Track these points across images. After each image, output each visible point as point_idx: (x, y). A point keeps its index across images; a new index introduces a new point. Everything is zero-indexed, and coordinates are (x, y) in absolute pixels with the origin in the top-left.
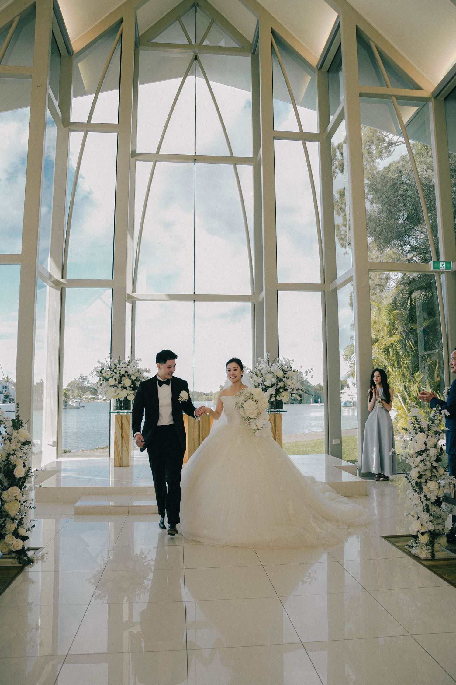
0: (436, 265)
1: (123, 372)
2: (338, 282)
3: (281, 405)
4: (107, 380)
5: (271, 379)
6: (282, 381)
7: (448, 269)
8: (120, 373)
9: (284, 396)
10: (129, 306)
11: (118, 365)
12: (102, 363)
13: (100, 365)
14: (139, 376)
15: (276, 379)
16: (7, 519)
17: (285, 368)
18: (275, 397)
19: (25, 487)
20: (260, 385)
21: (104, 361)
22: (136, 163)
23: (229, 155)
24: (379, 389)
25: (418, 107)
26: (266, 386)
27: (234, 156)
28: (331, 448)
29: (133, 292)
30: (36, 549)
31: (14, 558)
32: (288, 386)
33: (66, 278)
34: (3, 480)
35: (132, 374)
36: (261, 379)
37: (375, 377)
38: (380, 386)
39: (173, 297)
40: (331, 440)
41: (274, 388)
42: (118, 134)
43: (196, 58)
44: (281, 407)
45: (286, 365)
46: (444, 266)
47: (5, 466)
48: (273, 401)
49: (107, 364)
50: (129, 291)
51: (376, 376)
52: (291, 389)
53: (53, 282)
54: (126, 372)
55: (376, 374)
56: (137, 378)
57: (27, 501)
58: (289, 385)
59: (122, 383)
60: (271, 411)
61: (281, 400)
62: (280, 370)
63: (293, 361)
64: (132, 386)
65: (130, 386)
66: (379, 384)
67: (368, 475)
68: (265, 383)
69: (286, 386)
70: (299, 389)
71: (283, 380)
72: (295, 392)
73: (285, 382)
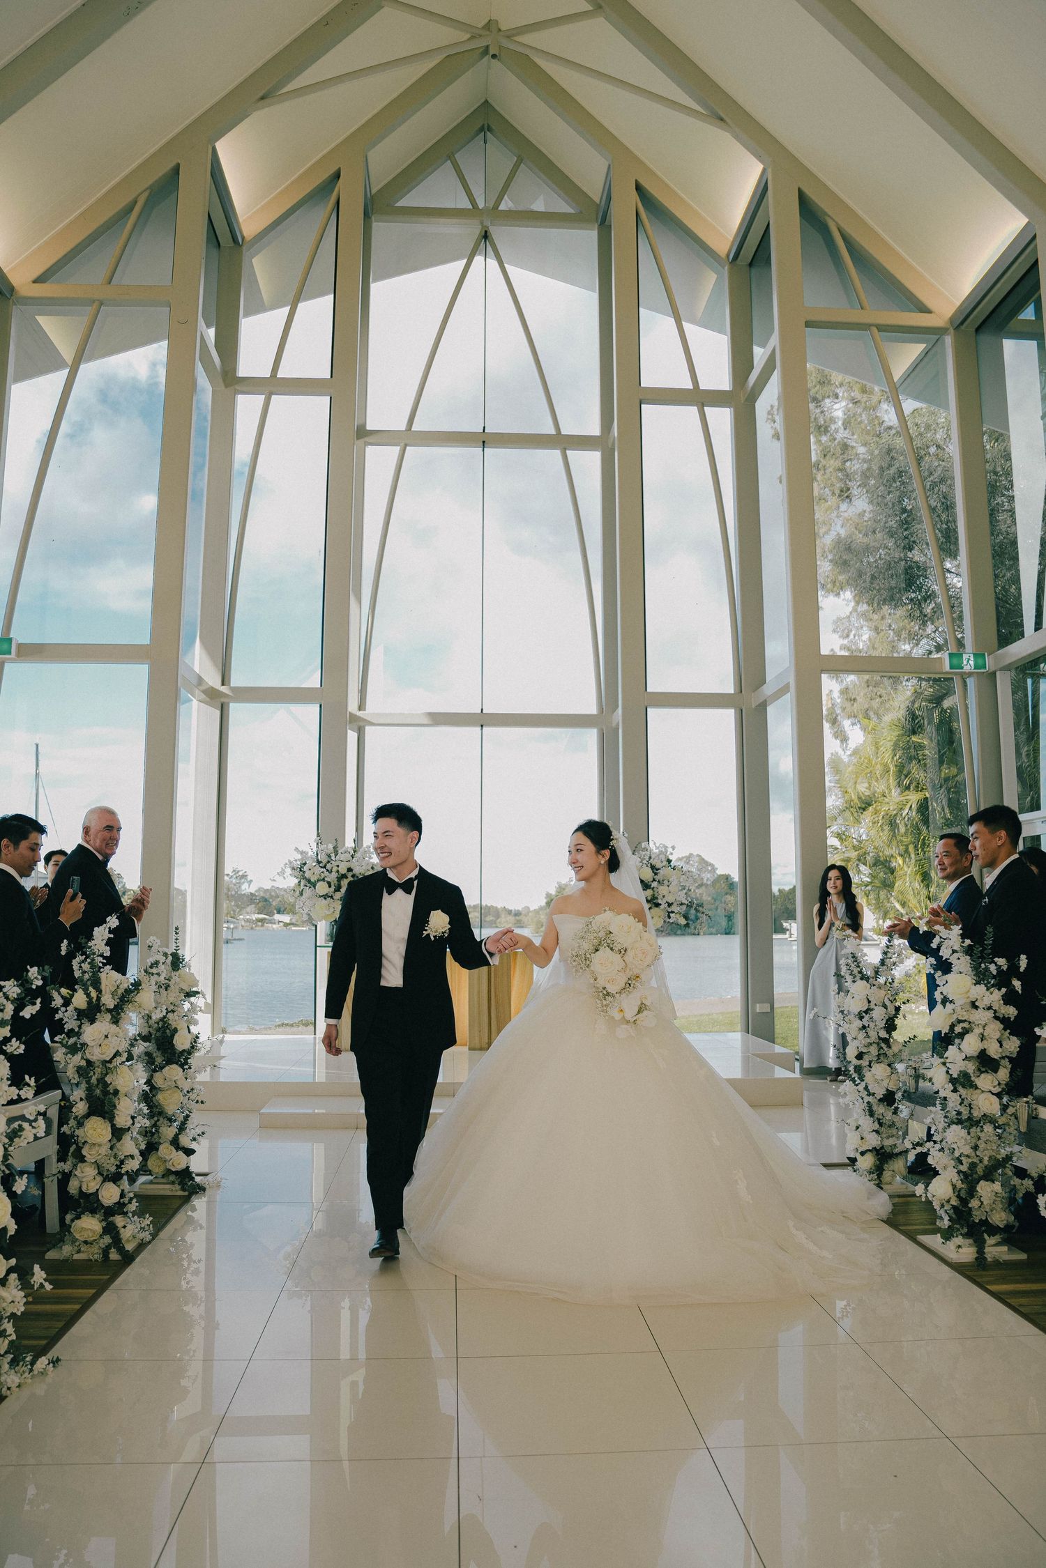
0: (955, 661)
1: (343, 870)
2: (768, 689)
4: (314, 885)
7: (980, 669)
8: (338, 871)
10: (352, 736)
11: (333, 855)
12: (302, 853)
13: (299, 857)
16: (161, 1119)
17: (656, 861)
19: (190, 1068)
21: (307, 849)
22: (365, 449)
23: (553, 432)
24: (837, 904)
25: (925, 345)
27: (563, 433)
29: (360, 709)
30: (205, 1175)
31: (173, 1183)
32: (661, 898)
33: (229, 684)
34: (155, 1055)
37: (830, 879)
38: (839, 896)
39: (439, 719)
40: (752, 1006)
42: (331, 398)
43: (486, 236)
45: (659, 856)
46: (972, 663)
47: (158, 1030)
49: (311, 853)
50: (353, 706)
51: (833, 879)
52: (667, 905)
53: (204, 692)
54: (350, 870)
55: (833, 874)
57: (192, 1089)
58: (664, 896)
62: (646, 867)
63: (673, 850)
66: (838, 894)
67: (820, 1071)
69: (657, 898)
70: (682, 904)
71: (651, 885)
72: (675, 908)
73: (655, 889)
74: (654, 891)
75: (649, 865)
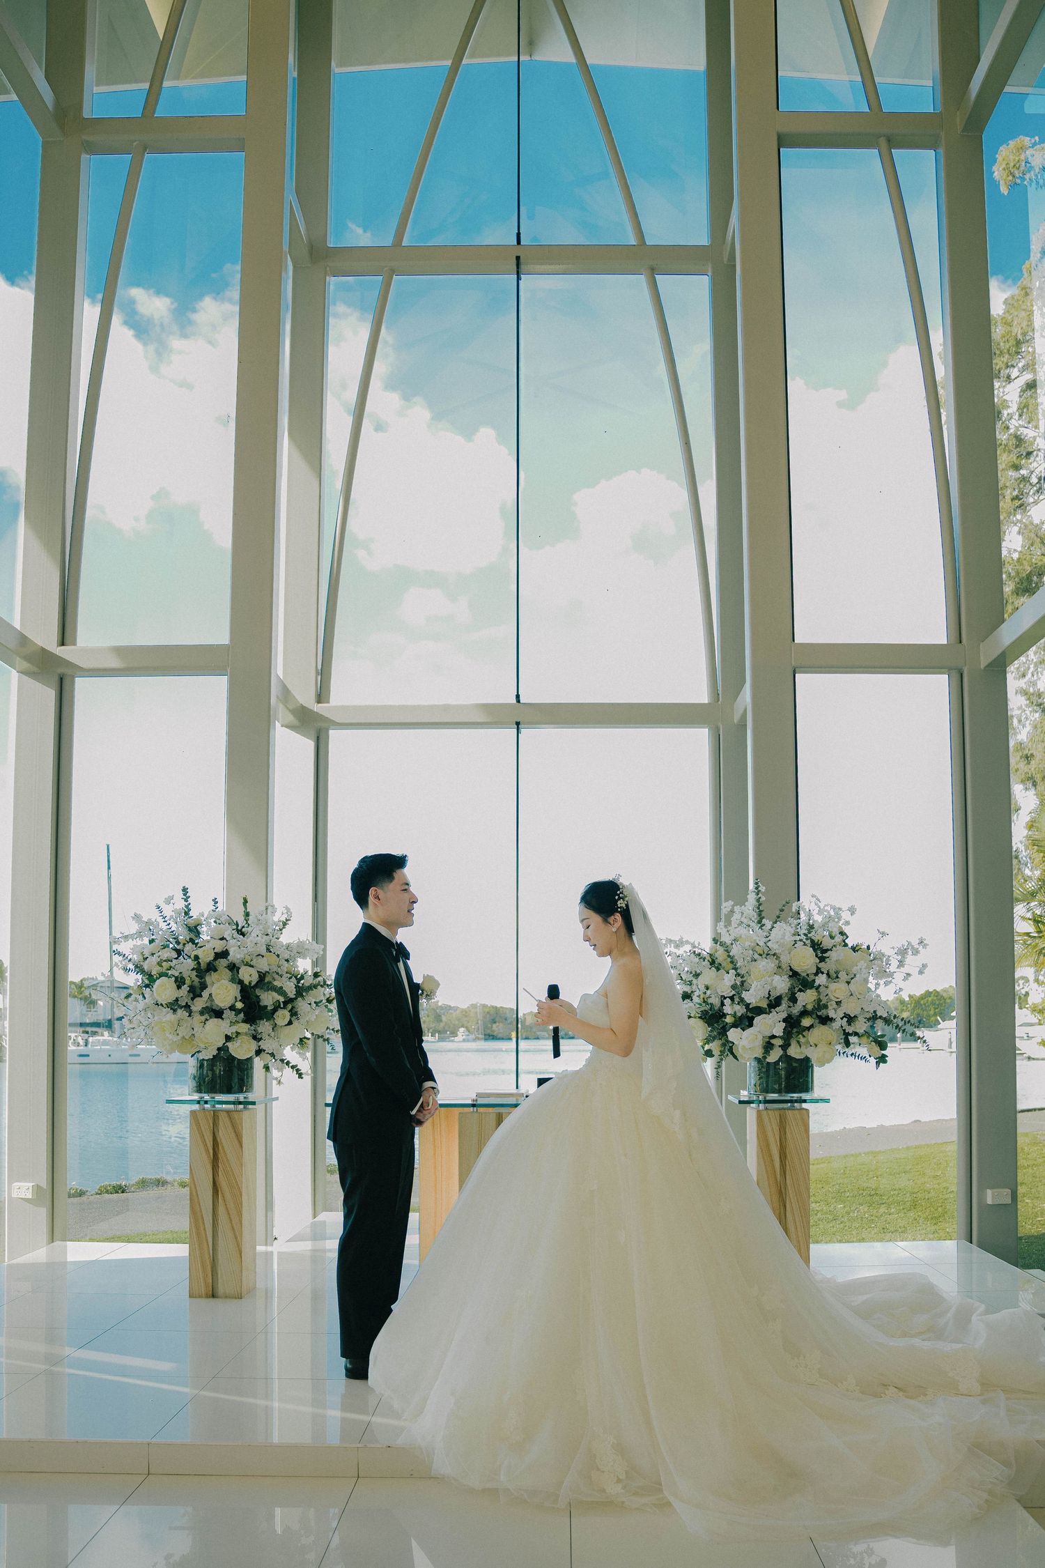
1: (206, 956)
3: (807, 1076)
5: (769, 980)
6: (810, 989)
8: (196, 958)
9: (816, 1046)
12: (148, 923)
14: (275, 969)
15: (786, 978)
17: (820, 935)
18: (785, 1047)
20: (727, 1001)
21: (154, 916)
23: (632, 241)
26: (747, 1005)
27: (645, 243)
28: (980, 1221)
29: (317, 700)
32: (835, 1006)
33: (73, 644)
35: (243, 962)
36: (729, 979)
40: (981, 1191)
41: (781, 1012)
44: (806, 1086)
45: (824, 926)
48: (776, 1063)
49: (163, 926)
50: (304, 695)
52: (845, 1019)
53: (29, 658)
54: (224, 954)
56: (262, 976)
58: (839, 1003)
59: (205, 994)
60: (766, 1102)
61: (807, 1060)
62: (805, 944)
63: (853, 915)
64: (239, 1005)
65: (232, 1008)
68: (745, 995)
69: (826, 1007)
71: (814, 981)
72: (861, 1026)
73: (822, 989)
74: (819, 992)
75: (808, 942)
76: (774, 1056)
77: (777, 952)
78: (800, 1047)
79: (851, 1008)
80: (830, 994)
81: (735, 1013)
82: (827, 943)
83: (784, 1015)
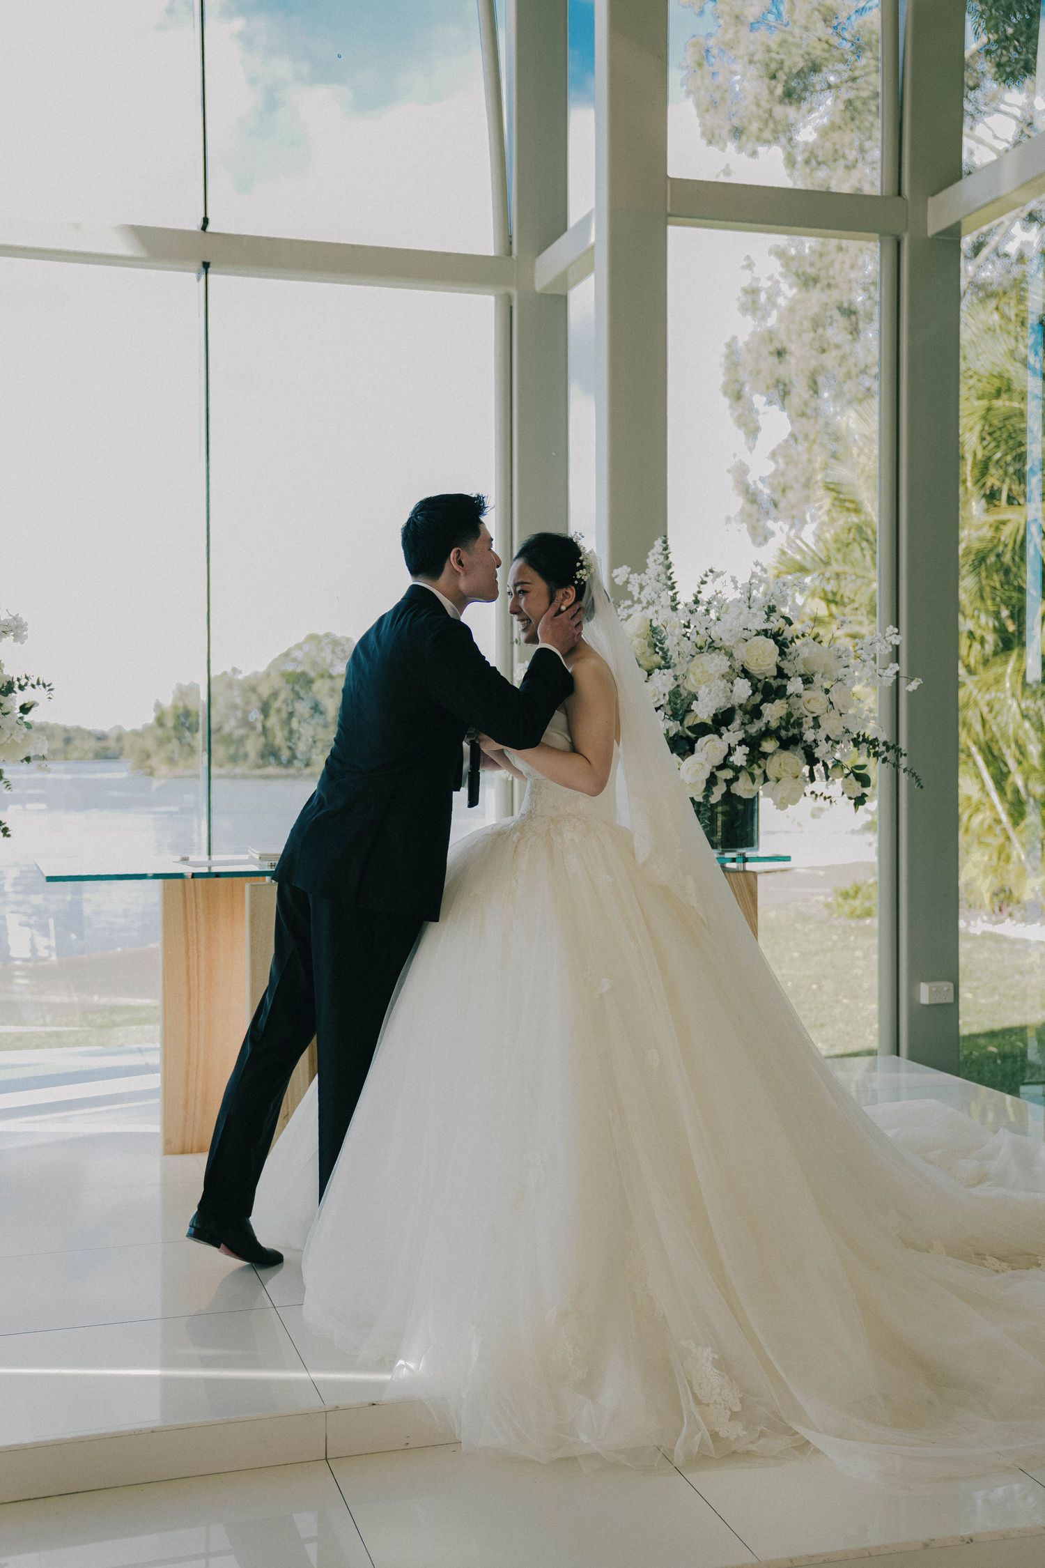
3: (753, 825)
5: (718, 684)
6: (780, 698)
9: (778, 780)
15: (739, 683)
18: (729, 782)
26: (686, 721)
28: (910, 1028)
32: (812, 723)
40: (908, 989)
41: (733, 735)
44: (750, 838)
48: (718, 805)
58: (816, 720)
62: (764, 634)
71: (780, 686)
73: (792, 699)
74: (789, 704)
76: (716, 797)
77: (727, 644)
78: (753, 781)
79: (831, 725)
80: (803, 707)
81: (668, 730)
82: (789, 632)
83: (740, 735)
